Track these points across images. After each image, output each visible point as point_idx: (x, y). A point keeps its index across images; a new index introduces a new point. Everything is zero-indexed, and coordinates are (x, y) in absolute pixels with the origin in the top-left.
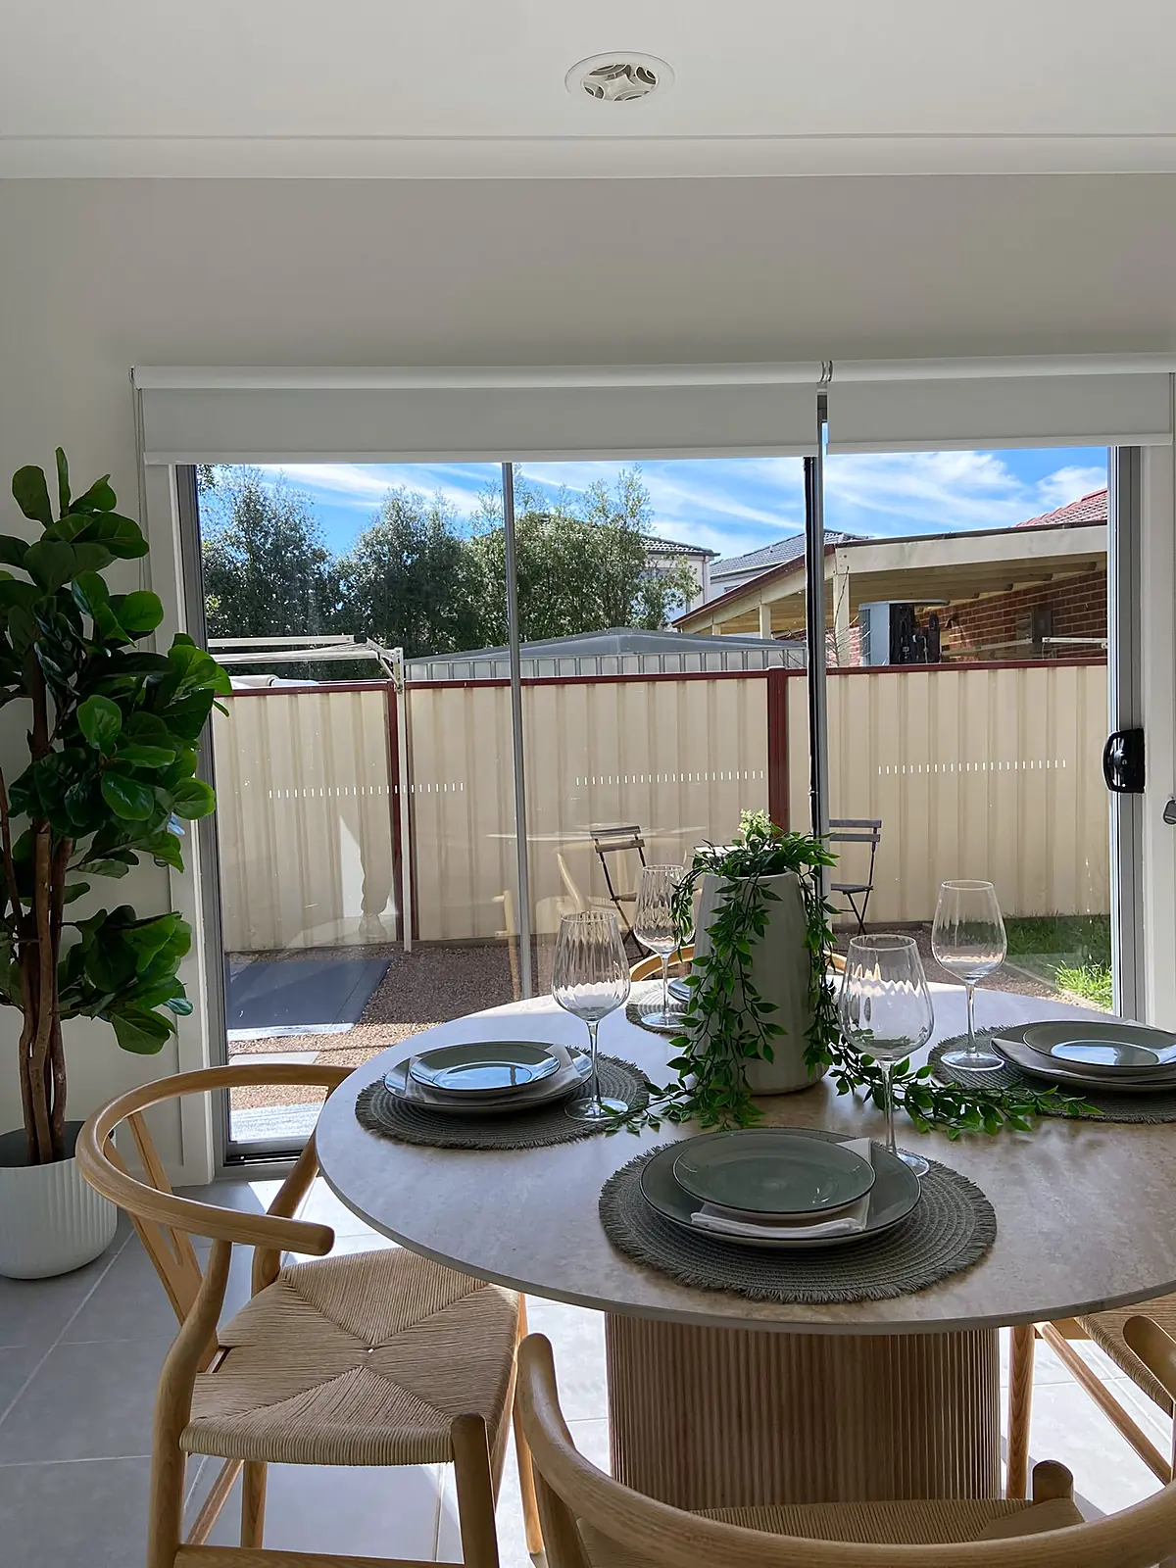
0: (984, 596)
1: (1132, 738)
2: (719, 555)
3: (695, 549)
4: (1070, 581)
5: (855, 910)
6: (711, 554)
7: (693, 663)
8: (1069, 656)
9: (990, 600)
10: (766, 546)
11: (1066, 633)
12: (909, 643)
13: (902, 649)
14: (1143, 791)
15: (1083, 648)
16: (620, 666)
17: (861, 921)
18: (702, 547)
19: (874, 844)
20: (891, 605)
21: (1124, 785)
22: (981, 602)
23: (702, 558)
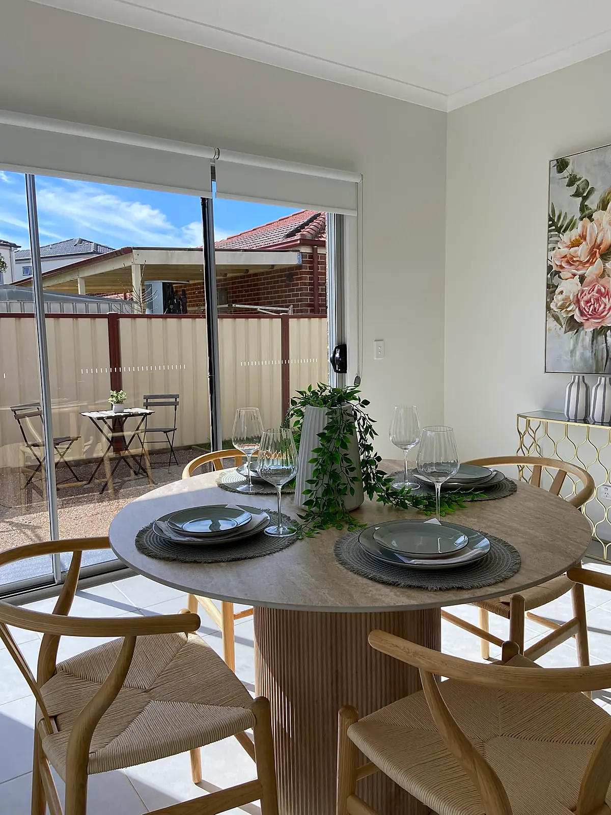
0: (191, 282)
1: (342, 348)
2: (20, 247)
3: (4, 242)
4: (236, 278)
5: (169, 441)
6: (15, 246)
7: (68, 309)
8: (248, 313)
9: (195, 284)
10: (48, 245)
11: (240, 302)
12: (173, 303)
13: (169, 306)
14: (346, 373)
15: (249, 310)
16: (9, 307)
17: (171, 447)
18: (9, 241)
19: (176, 406)
20: (163, 283)
21: (339, 370)
22: (190, 285)
23: (9, 248)
